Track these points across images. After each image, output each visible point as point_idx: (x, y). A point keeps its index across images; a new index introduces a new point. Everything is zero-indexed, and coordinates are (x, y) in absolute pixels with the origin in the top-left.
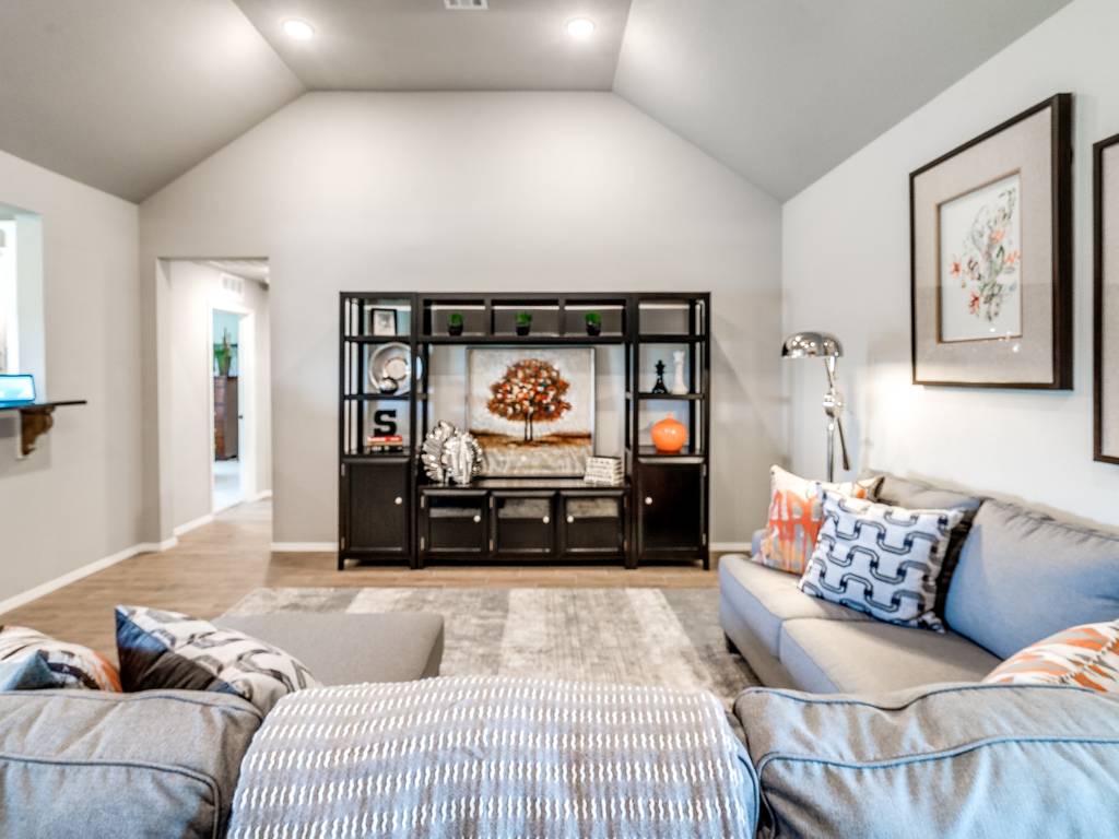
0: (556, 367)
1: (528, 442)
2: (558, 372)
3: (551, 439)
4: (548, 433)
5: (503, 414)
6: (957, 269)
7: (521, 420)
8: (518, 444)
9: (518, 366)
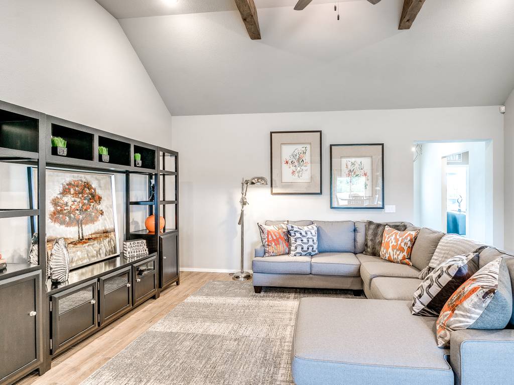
0: (93, 186)
1: (82, 241)
2: (95, 190)
3: (94, 236)
4: (93, 232)
5: (62, 223)
6: (287, 163)
7: (75, 226)
8: (75, 243)
9: (70, 184)
